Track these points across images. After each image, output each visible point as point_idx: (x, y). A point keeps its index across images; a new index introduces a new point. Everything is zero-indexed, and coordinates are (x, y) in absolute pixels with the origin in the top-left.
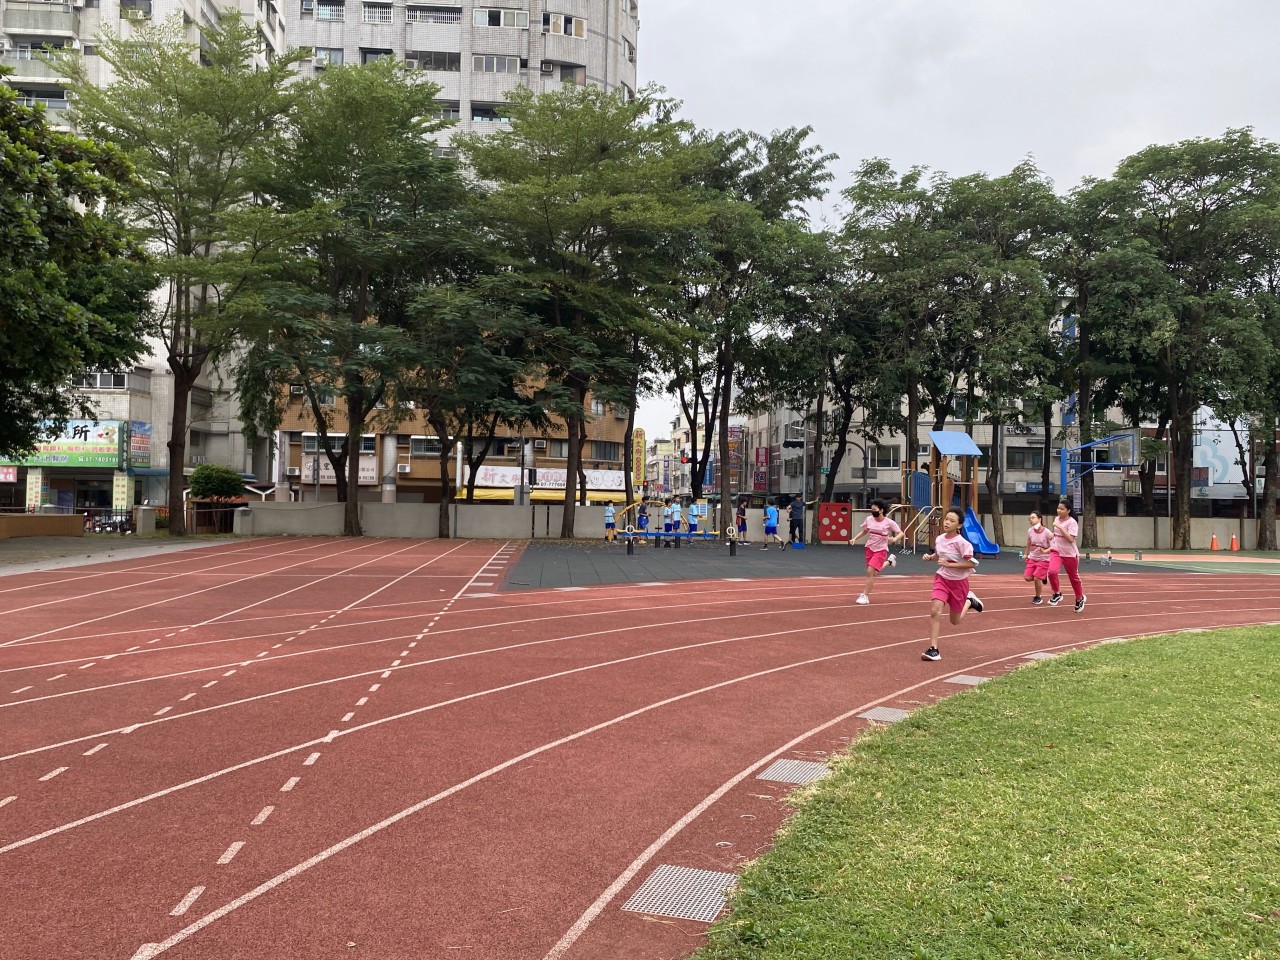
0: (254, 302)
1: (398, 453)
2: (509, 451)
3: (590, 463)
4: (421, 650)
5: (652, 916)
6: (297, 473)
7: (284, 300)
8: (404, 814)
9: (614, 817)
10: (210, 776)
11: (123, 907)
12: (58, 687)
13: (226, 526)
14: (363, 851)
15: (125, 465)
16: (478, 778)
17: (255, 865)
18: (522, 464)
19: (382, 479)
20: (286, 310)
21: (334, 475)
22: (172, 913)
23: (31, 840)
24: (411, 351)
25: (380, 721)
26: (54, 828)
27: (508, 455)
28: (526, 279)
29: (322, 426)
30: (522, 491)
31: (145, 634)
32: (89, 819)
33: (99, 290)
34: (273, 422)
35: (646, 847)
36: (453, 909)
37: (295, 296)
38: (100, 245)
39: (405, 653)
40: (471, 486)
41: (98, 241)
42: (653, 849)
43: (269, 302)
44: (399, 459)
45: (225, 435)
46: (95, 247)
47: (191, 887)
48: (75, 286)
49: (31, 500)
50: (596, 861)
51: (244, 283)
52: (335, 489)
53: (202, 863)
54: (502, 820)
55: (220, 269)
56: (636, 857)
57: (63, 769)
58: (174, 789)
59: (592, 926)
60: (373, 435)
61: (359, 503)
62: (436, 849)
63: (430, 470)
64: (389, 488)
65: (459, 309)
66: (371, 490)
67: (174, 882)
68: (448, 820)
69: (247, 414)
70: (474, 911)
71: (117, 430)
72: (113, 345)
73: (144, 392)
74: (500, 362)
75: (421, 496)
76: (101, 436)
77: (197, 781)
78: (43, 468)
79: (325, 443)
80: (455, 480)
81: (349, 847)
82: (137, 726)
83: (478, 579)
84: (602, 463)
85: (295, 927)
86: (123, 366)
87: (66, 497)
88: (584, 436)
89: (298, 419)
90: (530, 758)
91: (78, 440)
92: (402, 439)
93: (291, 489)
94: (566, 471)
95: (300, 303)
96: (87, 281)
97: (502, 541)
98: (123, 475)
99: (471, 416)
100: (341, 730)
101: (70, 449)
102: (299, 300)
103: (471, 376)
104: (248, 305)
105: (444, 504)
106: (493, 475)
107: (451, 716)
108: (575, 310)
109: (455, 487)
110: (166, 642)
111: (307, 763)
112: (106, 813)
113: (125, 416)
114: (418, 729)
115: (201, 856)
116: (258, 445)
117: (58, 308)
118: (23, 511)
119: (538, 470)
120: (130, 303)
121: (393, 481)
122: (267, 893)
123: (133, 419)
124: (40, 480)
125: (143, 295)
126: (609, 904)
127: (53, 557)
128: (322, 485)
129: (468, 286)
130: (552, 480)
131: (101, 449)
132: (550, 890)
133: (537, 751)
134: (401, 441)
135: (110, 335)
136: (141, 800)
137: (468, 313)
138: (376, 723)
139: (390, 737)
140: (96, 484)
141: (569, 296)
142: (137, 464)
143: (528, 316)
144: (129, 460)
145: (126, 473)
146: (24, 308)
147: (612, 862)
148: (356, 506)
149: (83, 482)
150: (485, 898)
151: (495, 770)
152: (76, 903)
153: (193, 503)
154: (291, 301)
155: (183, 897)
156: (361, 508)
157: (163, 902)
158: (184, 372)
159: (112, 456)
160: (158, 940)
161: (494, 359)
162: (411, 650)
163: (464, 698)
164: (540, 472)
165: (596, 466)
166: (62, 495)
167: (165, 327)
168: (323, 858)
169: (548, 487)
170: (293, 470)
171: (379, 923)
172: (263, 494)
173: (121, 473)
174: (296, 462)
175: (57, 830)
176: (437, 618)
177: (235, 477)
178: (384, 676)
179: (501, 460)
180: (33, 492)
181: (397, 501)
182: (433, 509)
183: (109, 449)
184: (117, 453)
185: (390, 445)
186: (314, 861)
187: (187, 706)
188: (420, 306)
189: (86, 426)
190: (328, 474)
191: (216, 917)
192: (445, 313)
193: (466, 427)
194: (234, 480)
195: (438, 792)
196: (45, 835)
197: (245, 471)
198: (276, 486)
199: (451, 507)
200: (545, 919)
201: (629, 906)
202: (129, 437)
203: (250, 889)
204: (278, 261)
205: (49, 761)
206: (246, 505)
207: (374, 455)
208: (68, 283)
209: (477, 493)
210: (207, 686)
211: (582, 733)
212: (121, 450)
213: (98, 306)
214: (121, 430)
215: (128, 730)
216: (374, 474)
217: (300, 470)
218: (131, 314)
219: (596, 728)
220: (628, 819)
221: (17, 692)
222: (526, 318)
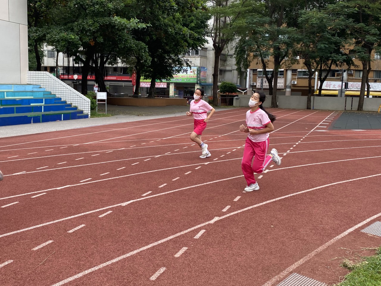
0: (242, 22)
1: (292, 77)
2: (337, 75)
3: (372, 80)
4: (298, 148)
5: (371, 235)
6: (255, 84)
7: (253, 21)
8: (289, 195)
9: (362, 205)
10: (230, 178)
11: (210, 207)
12: (186, 150)
13: (231, 103)
14: (276, 204)
15: (199, 82)
16: (315, 188)
17: (244, 203)
18: (342, 81)
19: (286, 87)
20: (253, 24)
21: (268, 85)
22: (222, 211)
23: (185, 188)
24: (299, 37)
25: (282, 168)
26: (190, 186)
27: (337, 77)
28: (348, 4)
29: (264, 67)
30: (341, 91)
31: (208, 137)
32: (199, 185)
33: (192, 22)
34: (247, 66)
35: (373, 216)
36: (304, 223)
37: (257, 18)
38: (193, 6)
39: (291, 148)
40: (320, 89)
41: (192, 5)
42: (375, 216)
43: (247, 21)
44: (293, 79)
45: (231, 71)
46: (191, 7)
47: (227, 205)
48: (184, 21)
49: (171, 93)
50: (354, 217)
51: (239, 15)
52: (268, 90)
53: (229, 200)
54: (322, 201)
55: (231, 11)
56: (368, 218)
57: (190, 172)
58: (220, 180)
59: (349, 234)
60: (283, 70)
61: (277, 96)
62: (299, 206)
63: (305, 83)
64: (288, 90)
65: (319, 19)
66: (282, 91)
67: (222, 204)
68: (304, 199)
69: (238, 63)
70: (310, 224)
71: (196, 70)
72: (196, 41)
73: (205, 56)
74: (335, 39)
75: (300, 93)
76: (191, 72)
77: (227, 179)
78: (174, 83)
79: (266, 73)
80: (314, 87)
81: (272, 202)
82: (209, 163)
83: (321, 125)
84: (378, 80)
85: (256, 219)
86: (199, 48)
87: (181, 93)
88: (370, 69)
89: (256, 65)
90: (334, 185)
91: (185, 74)
92: (294, 71)
93: (253, 90)
94: (361, 83)
95: (258, 21)
96: (188, 19)
97: (332, 111)
98: (198, 86)
99: (321, 61)
100: (269, 170)
101: (182, 76)
102: (259, 20)
103: (322, 46)
104: (240, 23)
105: (309, 96)
106: (330, 85)
107: (307, 169)
108: (369, 15)
109: (314, 89)
110: (215, 140)
111: (259, 178)
112: (203, 184)
113: (199, 65)
114: (295, 172)
115: (229, 198)
116: (242, 75)
117: (180, 29)
118: (169, 97)
119: (349, 83)
120: (202, 25)
121: (290, 87)
122: (248, 210)
123: (201, 66)
124: (173, 87)
125: (205, 22)
126: (356, 229)
127: (179, 112)
128: (264, 89)
129: (323, 9)
130: (355, 87)
131: (191, 77)
132: (337, 222)
133: (337, 183)
134: (293, 72)
135: (196, 38)
136: (212, 182)
137: (322, 21)
138: (281, 169)
139: (285, 173)
140: (190, 88)
141: (366, 10)
142: (202, 82)
143: (347, 19)
144: (200, 80)
145: (199, 85)
146: (171, 30)
147: (359, 218)
148: (276, 97)
149: (186, 88)
150: (314, 221)
151: (321, 187)
152: (197, 205)
153: (220, 95)
154: (255, 20)
155: (225, 207)
156: (278, 97)
157: (220, 208)
158: (218, 49)
159: (195, 79)
160: (220, 216)
161: (333, 39)
162: (294, 147)
163: (312, 164)
164: (350, 84)
165: (375, 81)
166: (180, 92)
167: (212, 33)
168: (264, 204)
169: (353, 90)
170: (253, 83)
171: (280, 222)
172: (243, 92)
173: (197, 85)
174: (255, 80)
175: (191, 187)
176: (304, 138)
177: (234, 86)
178: (284, 155)
179: (333, 79)
180: (172, 91)
181: (291, 95)
182: (305, 98)
183: (194, 76)
184: (196, 78)
185: (289, 73)
186: (261, 204)
187: (222, 159)
188: (303, 19)
189: (187, 69)
190: (266, 85)
191: (234, 214)
192: (313, 21)
193: (320, 66)
194: (234, 87)
195: (301, 191)
196: (188, 188)
197: (237, 84)
198: (248, 89)
199: (312, 98)
200: (333, 230)
201: (363, 231)
202: (200, 72)
203: (243, 208)
204: (250, 6)
205: (187, 169)
206: (237, 96)
207: (283, 77)
208: (183, 20)
209: (323, 92)
210: (228, 153)
211: (355, 179)
212: (197, 77)
213: (192, 27)
214: (197, 70)
215: (206, 163)
216: (283, 85)
217: (256, 83)
218: (202, 29)
219: (360, 178)
220: (368, 207)
221: (176, 150)
222: (347, 21)
